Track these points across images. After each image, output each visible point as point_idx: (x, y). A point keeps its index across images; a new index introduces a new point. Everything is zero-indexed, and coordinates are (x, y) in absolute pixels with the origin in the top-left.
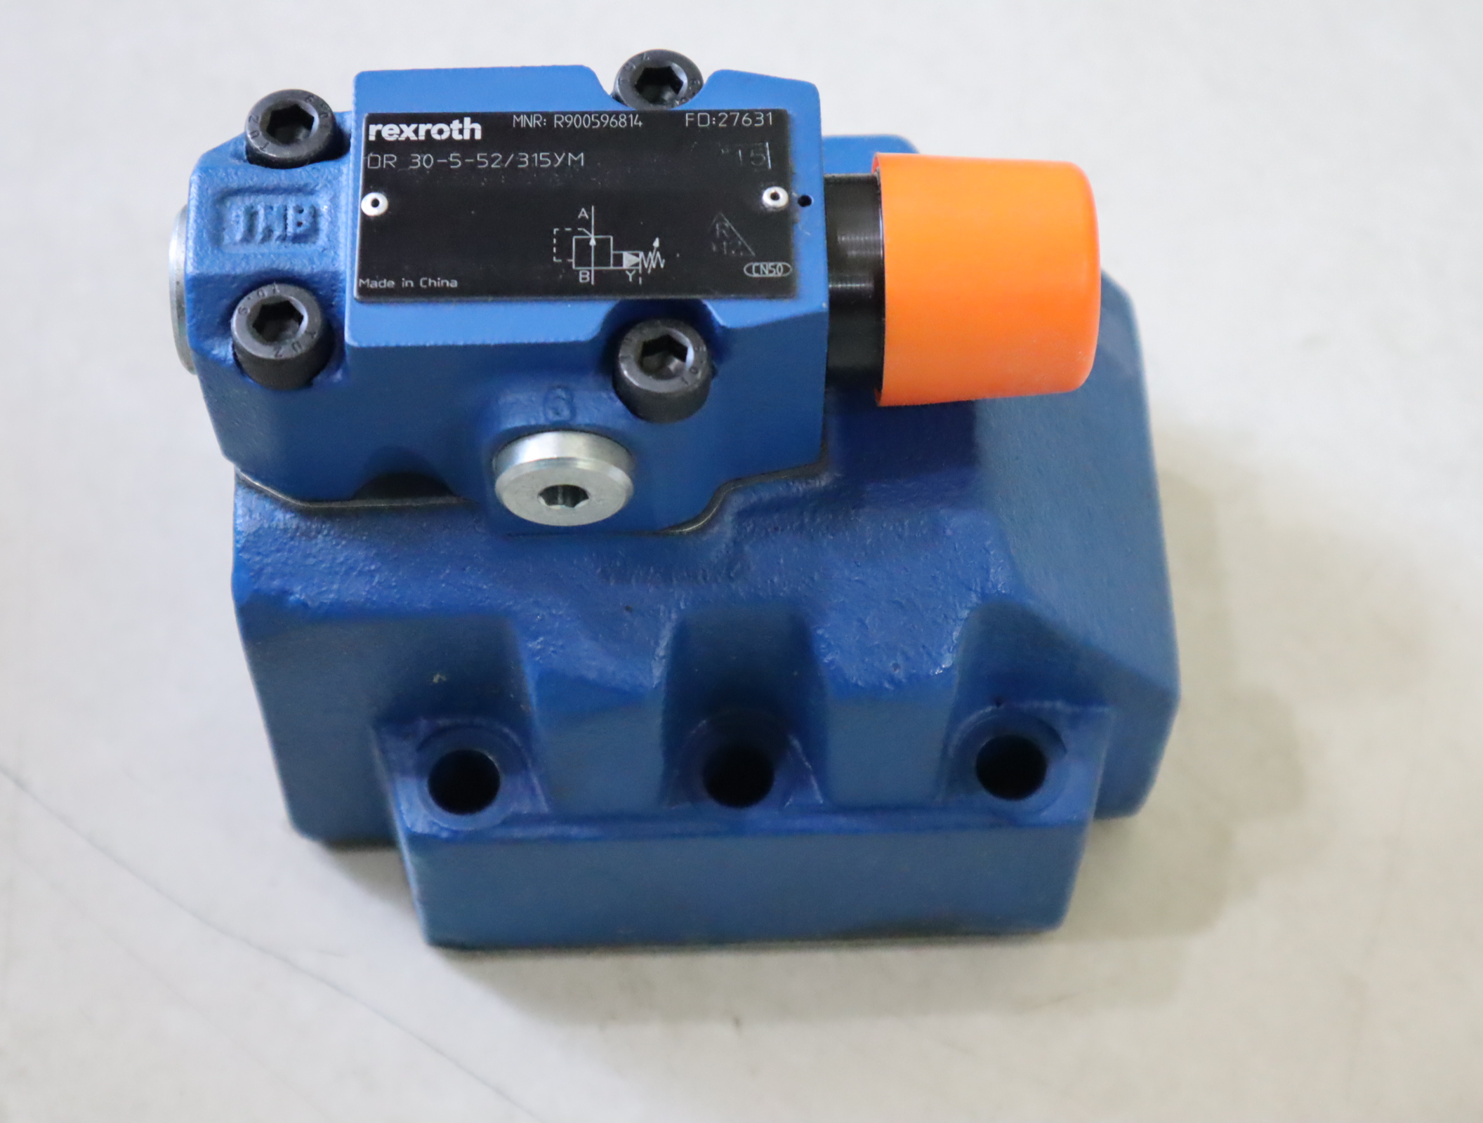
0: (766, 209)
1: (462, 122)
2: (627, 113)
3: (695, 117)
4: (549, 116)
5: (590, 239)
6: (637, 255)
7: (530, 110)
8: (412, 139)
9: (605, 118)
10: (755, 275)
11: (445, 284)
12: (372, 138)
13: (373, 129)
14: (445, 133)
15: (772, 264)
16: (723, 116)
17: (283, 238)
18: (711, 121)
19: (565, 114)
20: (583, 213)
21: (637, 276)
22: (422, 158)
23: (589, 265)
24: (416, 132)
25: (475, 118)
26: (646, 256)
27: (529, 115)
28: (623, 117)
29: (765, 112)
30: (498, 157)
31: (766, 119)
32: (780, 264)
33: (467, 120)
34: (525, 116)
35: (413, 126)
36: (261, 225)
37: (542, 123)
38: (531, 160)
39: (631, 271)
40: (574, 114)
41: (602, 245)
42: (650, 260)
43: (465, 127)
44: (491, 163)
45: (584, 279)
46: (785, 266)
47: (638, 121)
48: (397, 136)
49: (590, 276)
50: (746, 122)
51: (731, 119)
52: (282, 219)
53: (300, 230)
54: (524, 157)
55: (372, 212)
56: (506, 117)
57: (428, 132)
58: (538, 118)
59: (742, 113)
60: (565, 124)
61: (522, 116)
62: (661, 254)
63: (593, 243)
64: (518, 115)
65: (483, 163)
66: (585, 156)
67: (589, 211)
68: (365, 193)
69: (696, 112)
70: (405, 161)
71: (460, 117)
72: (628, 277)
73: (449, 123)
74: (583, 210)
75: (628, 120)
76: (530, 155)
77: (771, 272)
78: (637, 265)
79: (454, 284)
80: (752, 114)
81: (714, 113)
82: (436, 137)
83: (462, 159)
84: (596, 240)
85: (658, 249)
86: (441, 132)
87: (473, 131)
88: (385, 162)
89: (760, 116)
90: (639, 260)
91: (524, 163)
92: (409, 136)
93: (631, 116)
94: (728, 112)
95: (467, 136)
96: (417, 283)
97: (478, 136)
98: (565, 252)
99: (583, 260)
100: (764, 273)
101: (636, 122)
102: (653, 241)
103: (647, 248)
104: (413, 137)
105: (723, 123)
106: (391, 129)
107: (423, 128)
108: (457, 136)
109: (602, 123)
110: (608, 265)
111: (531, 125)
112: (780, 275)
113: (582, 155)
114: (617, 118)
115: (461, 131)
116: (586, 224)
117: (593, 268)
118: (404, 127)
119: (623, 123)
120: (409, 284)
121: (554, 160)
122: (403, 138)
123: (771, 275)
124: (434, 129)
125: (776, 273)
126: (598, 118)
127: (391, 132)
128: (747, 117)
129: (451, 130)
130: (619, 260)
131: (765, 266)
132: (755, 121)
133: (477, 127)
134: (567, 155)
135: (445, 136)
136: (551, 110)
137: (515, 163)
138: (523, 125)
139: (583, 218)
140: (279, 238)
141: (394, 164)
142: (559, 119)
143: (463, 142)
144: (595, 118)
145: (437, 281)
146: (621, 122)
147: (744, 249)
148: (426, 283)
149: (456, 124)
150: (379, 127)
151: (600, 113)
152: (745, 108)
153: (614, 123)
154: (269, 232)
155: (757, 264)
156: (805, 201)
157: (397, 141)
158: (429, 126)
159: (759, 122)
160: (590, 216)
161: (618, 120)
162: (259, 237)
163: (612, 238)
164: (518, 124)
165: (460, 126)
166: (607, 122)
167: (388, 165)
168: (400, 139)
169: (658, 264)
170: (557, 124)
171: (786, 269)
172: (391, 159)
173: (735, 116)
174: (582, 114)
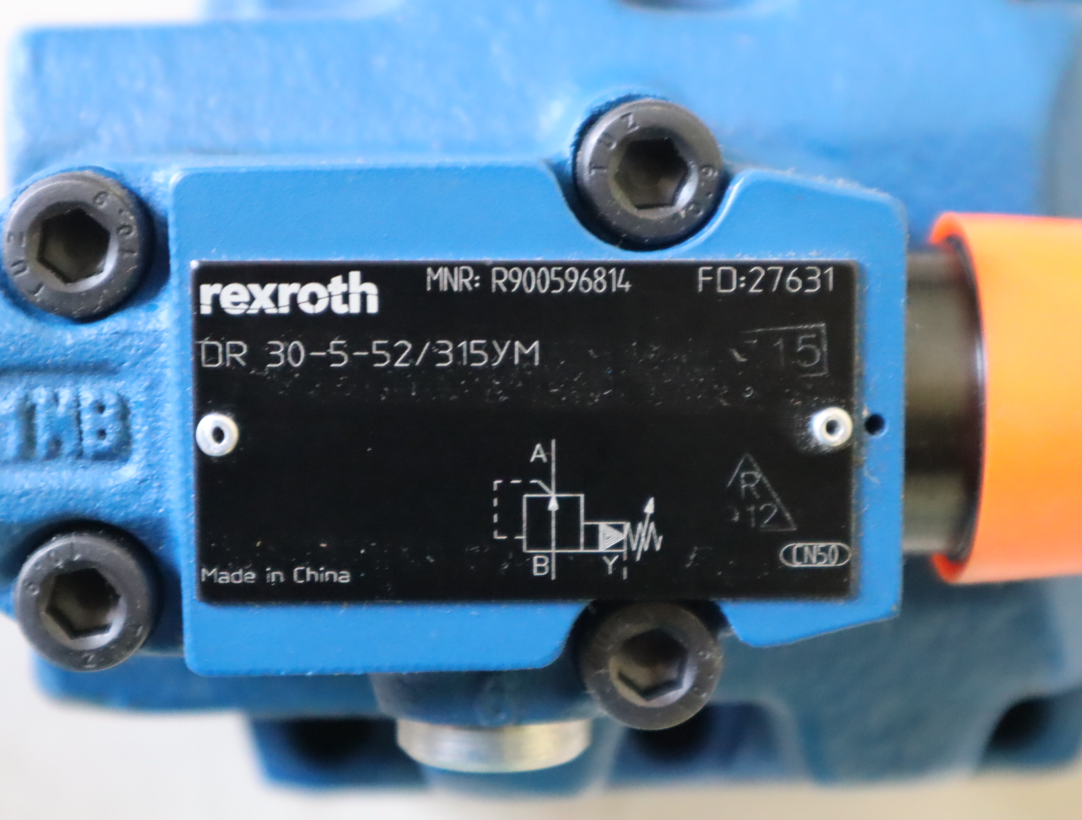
0: (818, 447)
1: (346, 280)
2: (608, 266)
3: (712, 273)
4: (483, 270)
5: (546, 501)
6: (620, 528)
7: (450, 258)
8: (268, 311)
9: (572, 275)
10: (797, 565)
11: (331, 576)
12: (206, 310)
13: (207, 291)
14: (320, 302)
15: (823, 545)
16: (757, 274)
17: (79, 454)
18: (739, 282)
19: (509, 266)
20: (538, 453)
21: (619, 564)
22: (285, 352)
23: (548, 546)
24: (275, 297)
25: (370, 272)
26: (634, 528)
27: (451, 267)
28: (600, 274)
29: (823, 266)
30: (404, 348)
31: (823, 278)
32: (834, 545)
33: (355, 276)
34: (446, 270)
35: (270, 287)
36: (43, 437)
37: (473, 282)
38: (457, 353)
39: (610, 555)
40: (523, 266)
41: (567, 507)
42: (640, 538)
43: (351, 291)
44: (394, 359)
45: (541, 569)
46: (840, 548)
47: (623, 283)
48: (246, 307)
49: (550, 564)
50: (793, 284)
51: (770, 276)
52: (75, 423)
53: (105, 443)
54: (445, 347)
55: (214, 449)
56: (416, 272)
57: (294, 298)
58: (466, 274)
59: (788, 267)
60: (509, 285)
61: (440, 270)
62: (657, 527)
63: (553, 506)
64: (436, 267)
65: (382, 359)
66: (542, 346)
67: (547, 449)
68: (201, 411)
69: (716, 265)
70: (258, 356)
71: (343, 270)
72: (606, 566)
73: (325, 282)
74: (538, 446)
75: (608, 278)
76: (456, 344)
77: (820, 558)
78: (619, 545)
79: (344, 578)
80: (803, 270)
81: (743, 268)
82: (307, 308)
83: (349, 351)
84: (560, 500)
85: (653, 518)
86: (314, 299)
87: (364, 296)
88: (229, 355)
89: (813, 273)
90: (622, 537)
91: (445, 358)
92: (265, 307)
93: (613, 271)
94: (765, 265)
95: (355, 307)
96: (289, 575)
97: (373, 307)
98: (511, 524)
99: (539, 539)
100: (809, 562)
101: (621, 284)
102: (644, 503)
103: (636, 517)
104: (271, 310)
105: (756, 288)
106: (235, 293)
107: (286, 290)
108: (339, 308)
109: (568, 285)
110: (577, 546)
111: (455, 289)
112: (833, 564)
113: (536, 344)
114: (590, 275)
115: (346, 298)
116: (542, 470)
117: (553, 551)
118: (254, 288)
119: (600, 285)
120: (278, 577)
121: (493, 354)
122: (254, 310)
123: (821, 565)
124: (304, 292)
125: (828, 562)
126: (560, 274)
127: (236, 299)
128: (795, 275)
129: (330, 296)
130: (592, 537)
131: (811, 548)
132: (808, 284)
133: (371, 289)
134: (512, 347)
135: (320, 307)
136: (488, 259)
137: (432, 358)
138: (443, 287)
139: (538, 460)
140: (71, 453)
141: (243, 357)
142: (500, 276)
143: (348, 317)
144: (558, 274)
145: (320, 572)
146: (596, 284)
147: (779, 518)
148: (302, 574)
149: (337, 284)
150: (216, 288)
151: (566, 266)
152: (791, 256)
153: (586, 285)
154: (56, 444)
155: (799, 545)
156: (874, 424)
157: (245, 317)
158: (294, 287)
159: (812, 285)
160: (549, 457)
161: (593, 279)
162: (41, 449)
163: (582, 497)
164: (435, 284)
165: (343, 288)
166: (575, 281)
167: (233, 360)
168: (249, 312)
169: (652, 544)
170: (498, 286)
171: (843, 554)
172: (238, 349)
173: (776, 272)
174: (536, 267)
